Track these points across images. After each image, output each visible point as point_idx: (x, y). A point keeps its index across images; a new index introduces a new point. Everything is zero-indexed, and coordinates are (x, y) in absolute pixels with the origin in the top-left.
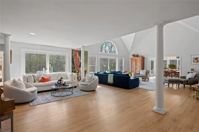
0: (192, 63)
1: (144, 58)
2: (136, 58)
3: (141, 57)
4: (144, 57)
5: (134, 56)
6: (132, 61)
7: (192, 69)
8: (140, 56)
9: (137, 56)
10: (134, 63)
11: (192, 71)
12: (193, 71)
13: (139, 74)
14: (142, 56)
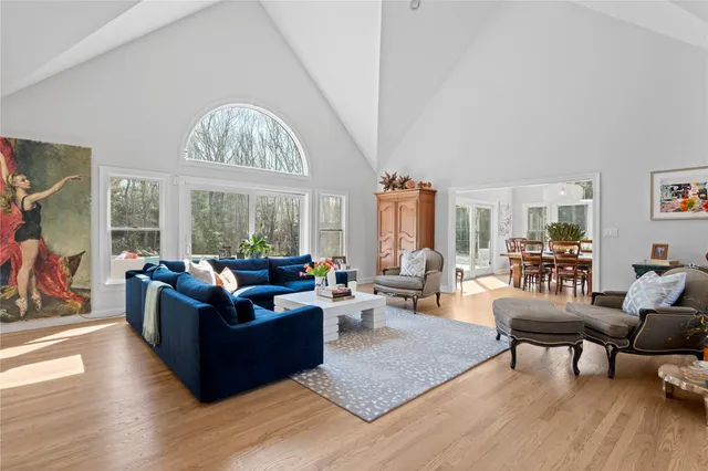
0: (658, 214)
1: (433, 193)
2: (398, 193)
3: (417, 187)
4: (432, 188)
5: (390, 183)
6: (383, 207)
7: (655, 247)
8: (412, 183)
9: (404, 183)
10: (389, 216)
11: (655, 255)
12: (664, 257)
13: (397, 271)
14: (421, 184)
